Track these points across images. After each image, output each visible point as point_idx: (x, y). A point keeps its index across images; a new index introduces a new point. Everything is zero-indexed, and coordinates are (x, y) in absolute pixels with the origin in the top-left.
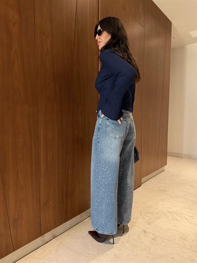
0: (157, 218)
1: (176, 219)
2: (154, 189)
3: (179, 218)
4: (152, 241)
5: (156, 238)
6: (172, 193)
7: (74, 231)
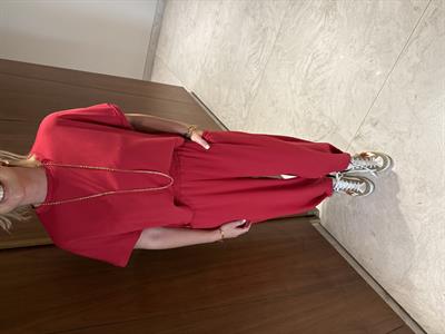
0: (321, 114)
1: (323, 81)
2: (244, 116)
3: (319, 79)
4: (379, 126)
5: (372, 119)
6: (253, 84)
7: (368, 261)
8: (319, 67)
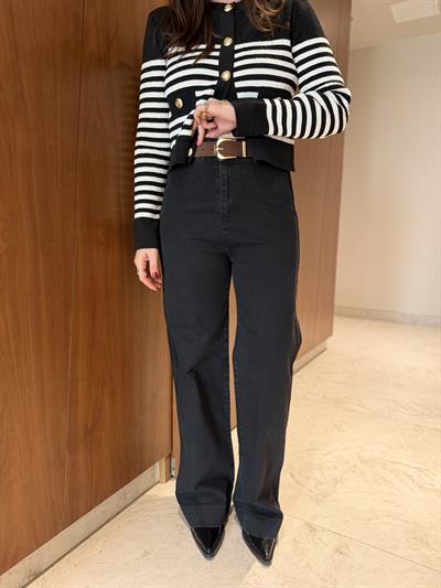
0: (337, 482)
1: (385, 480)
2: (310, 397)
4: (338, 556)
5: (347, 546)
6: (358, 405)
8: (409, 476)
